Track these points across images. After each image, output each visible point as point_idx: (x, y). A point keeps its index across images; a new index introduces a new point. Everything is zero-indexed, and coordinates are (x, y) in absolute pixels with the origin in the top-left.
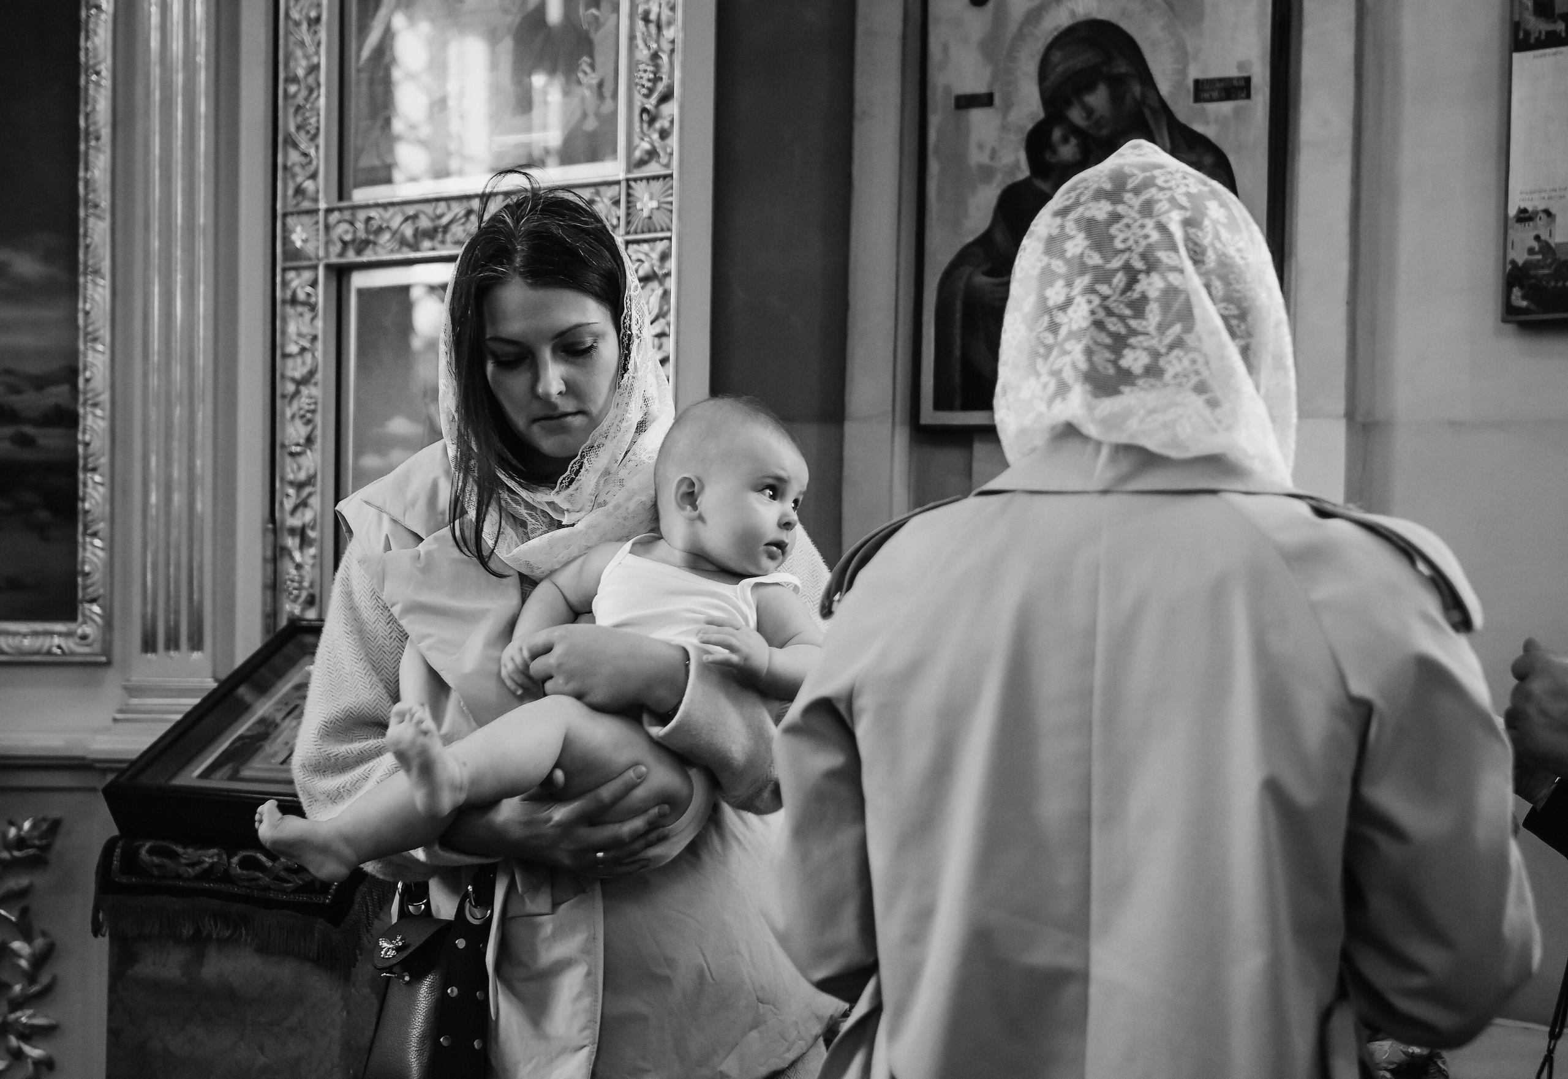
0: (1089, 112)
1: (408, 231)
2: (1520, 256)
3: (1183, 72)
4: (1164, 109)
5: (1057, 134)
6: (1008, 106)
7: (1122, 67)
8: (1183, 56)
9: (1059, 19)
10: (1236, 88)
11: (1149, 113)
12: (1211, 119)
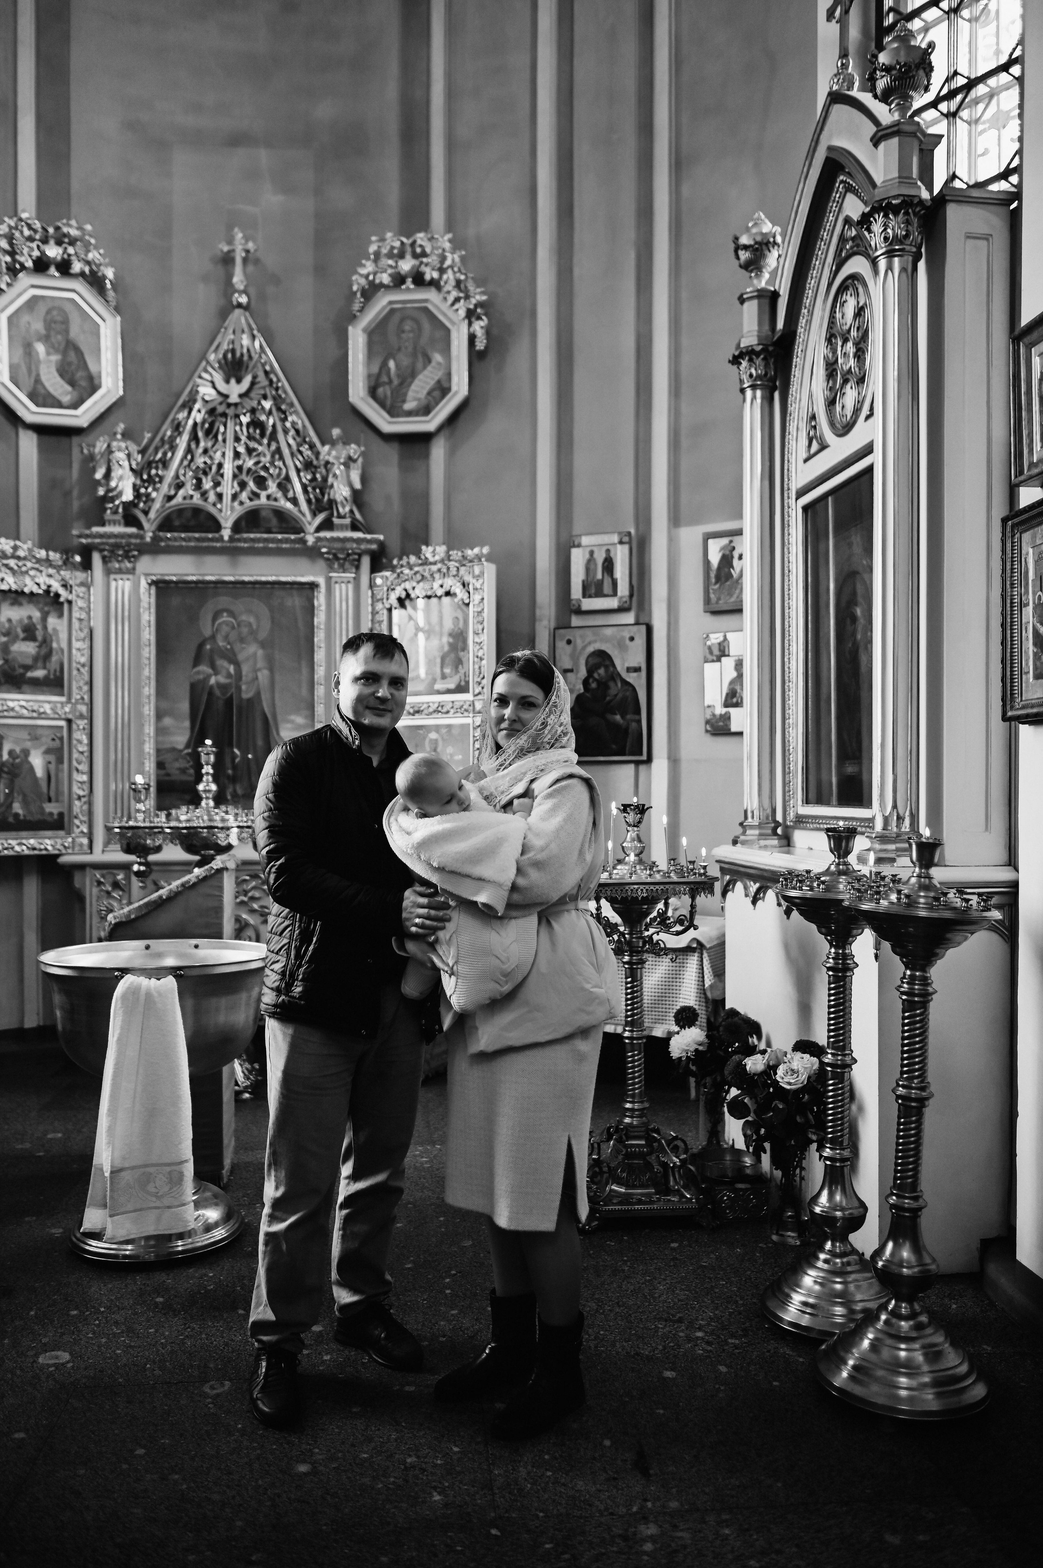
0: (599, 675)
1: (411, 711)
2: (708, 717)
3: (623, 664)
4: (619, 675)
5: (591, 680)
6: (578, 672)
7: (607, 663)
8: (623, 660)
9: (591, 649)
10: (637, 670)
11: (615, 675)
12: (631, 678)
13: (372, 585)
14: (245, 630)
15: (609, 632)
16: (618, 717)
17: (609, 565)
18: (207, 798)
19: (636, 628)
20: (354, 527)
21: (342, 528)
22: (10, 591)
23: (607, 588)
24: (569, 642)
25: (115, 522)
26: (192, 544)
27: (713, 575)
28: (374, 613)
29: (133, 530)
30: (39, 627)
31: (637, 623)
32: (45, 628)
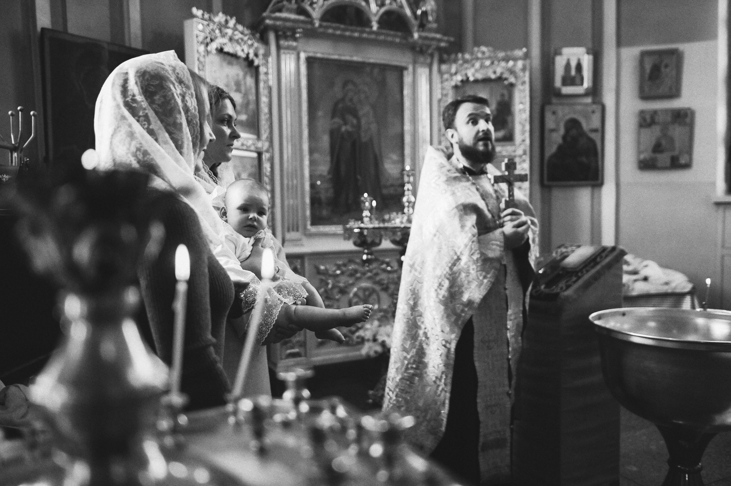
0: (572, 133)
4: (585, 133)
5: (567, 136)
7: (578, 126)
8: (588, 125)
10: (595, 131)
11: (582, 133)
12: (593, 136)
13: (440, 71)
14: (363, 96)
15: (579, 108)
16: (584, 159)
17: (579, 67)
18: (408, 207)
19: (594, 107)
20: (437, 31)
21: (431, 30)
22: (228, 54)
23: (578, 80)
24: (554, 113)
25: (290, 11)
26: (338, 32)
27: (647, 76)
28: (443, 89)
29: (302, 18)
30: (242, 82)
31: (594, 103)
32: (245, 83)
